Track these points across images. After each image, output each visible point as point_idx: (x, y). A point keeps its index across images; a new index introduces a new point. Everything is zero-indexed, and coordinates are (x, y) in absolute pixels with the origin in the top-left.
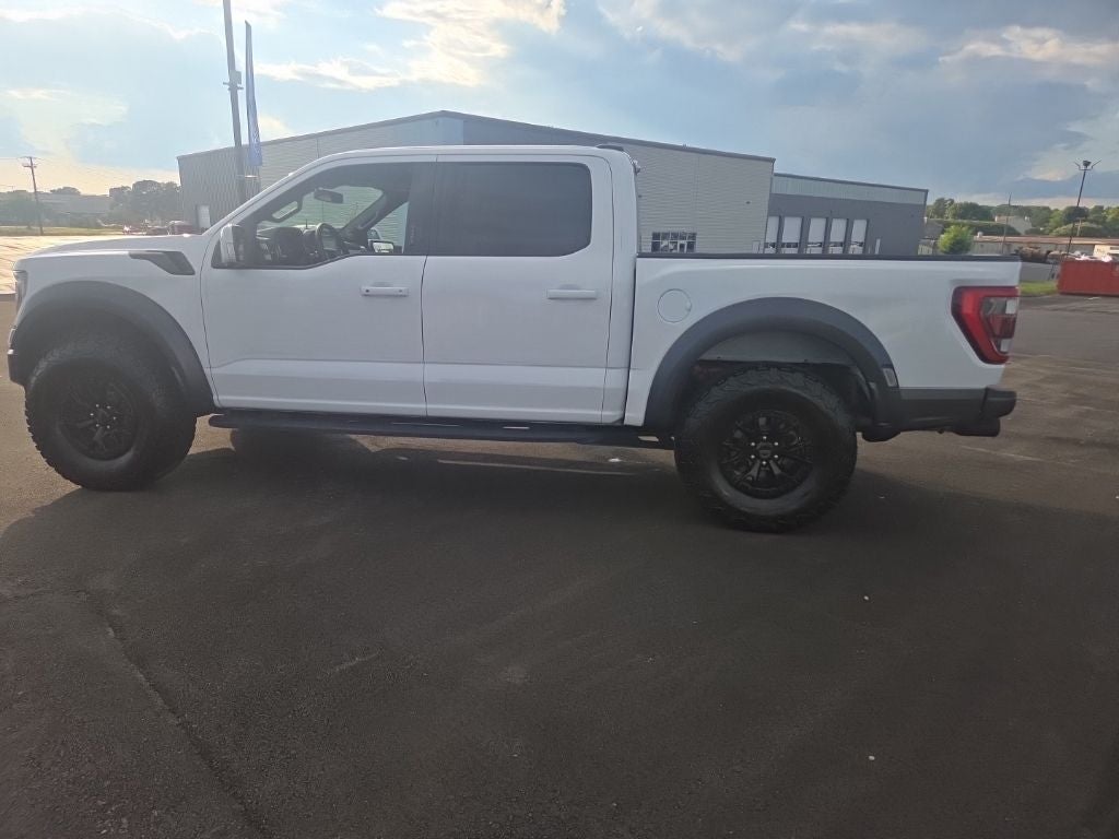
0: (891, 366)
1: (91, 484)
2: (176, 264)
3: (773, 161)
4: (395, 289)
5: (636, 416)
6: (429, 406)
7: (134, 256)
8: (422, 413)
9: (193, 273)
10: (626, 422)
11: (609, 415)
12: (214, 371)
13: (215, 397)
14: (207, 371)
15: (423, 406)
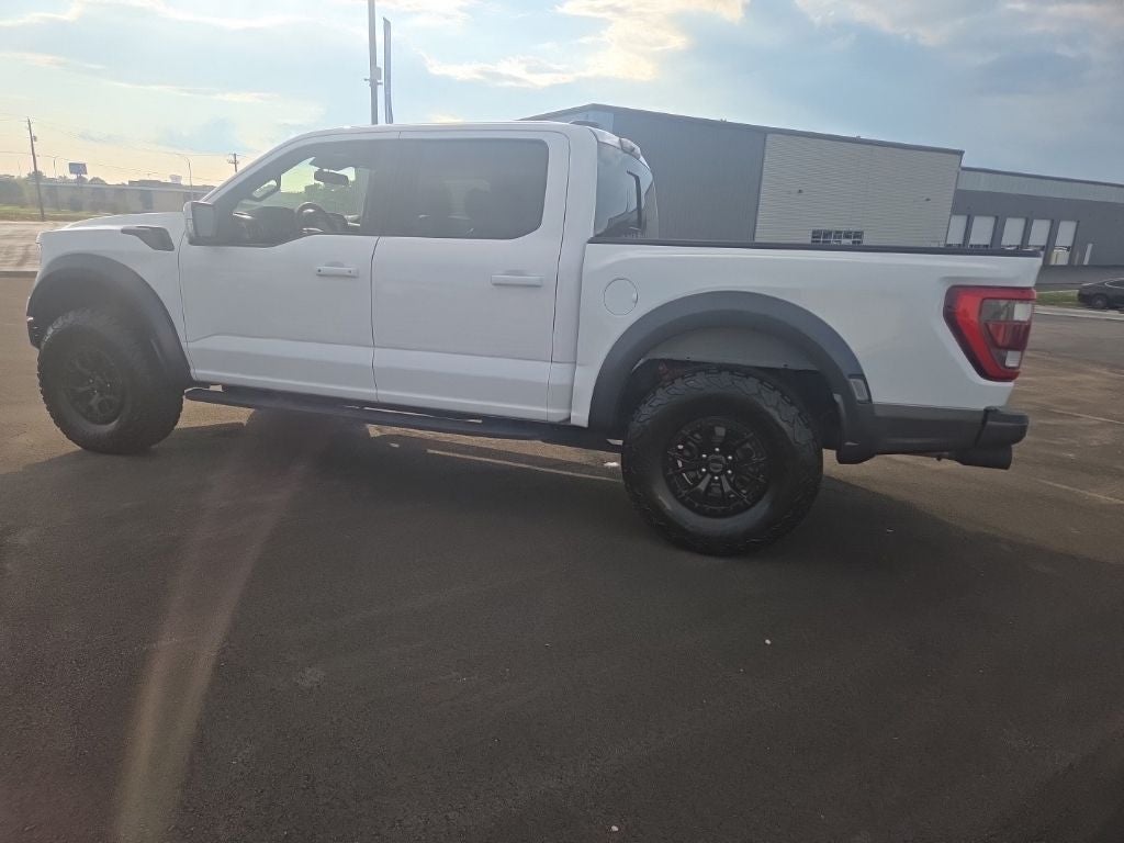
0: (862, 376)
1: (91, 446)
2: (159, 239)
3: (961, 153)
4: (345, 270)
5: (581, 417)
6: (380, 392)
7: (123, 231)
8: (374, 398)
9: (172, 249)
10: (572, 422)
11: (553, 413)
12: (191, 345)
13: (192, 371)
14: (183, 345)
15: (373, 392)
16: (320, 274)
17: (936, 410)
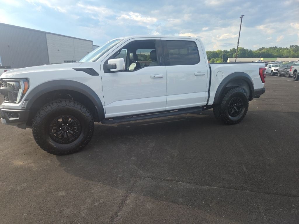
0: (253, 85)
2: (91, 72)
3: (92, 41)
4: (161, 75)
5: (211, 102)
6: (167, 107)
8: (165, 110)
9: (99, 75)
10: (209, 104)
11: (204, 103)
12: (106, 106)
13: (105, 115)
14: (104, 107)
15: (165, 108)
16: (154, 78)
17: (257, 89)
